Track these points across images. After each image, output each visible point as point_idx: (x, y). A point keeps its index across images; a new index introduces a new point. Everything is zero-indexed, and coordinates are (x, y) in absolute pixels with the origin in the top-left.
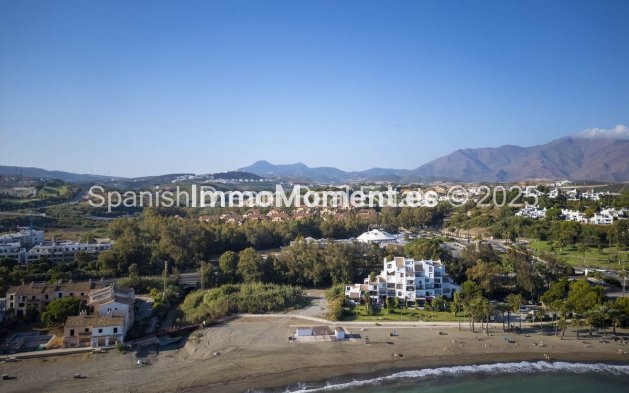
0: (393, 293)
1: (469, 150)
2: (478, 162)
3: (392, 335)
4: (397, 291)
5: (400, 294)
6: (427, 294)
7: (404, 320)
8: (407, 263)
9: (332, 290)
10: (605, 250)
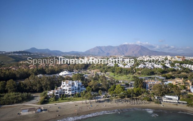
0: (64, 92)
1: (99, 47)
2: (102, 50)
3: (59, 108)
4: (66, 92)
5: (66, 93)
6: (75, 92)
7: (65, 102)
8: (69, 82)
9: (43, 93)
10: (127, 75)
